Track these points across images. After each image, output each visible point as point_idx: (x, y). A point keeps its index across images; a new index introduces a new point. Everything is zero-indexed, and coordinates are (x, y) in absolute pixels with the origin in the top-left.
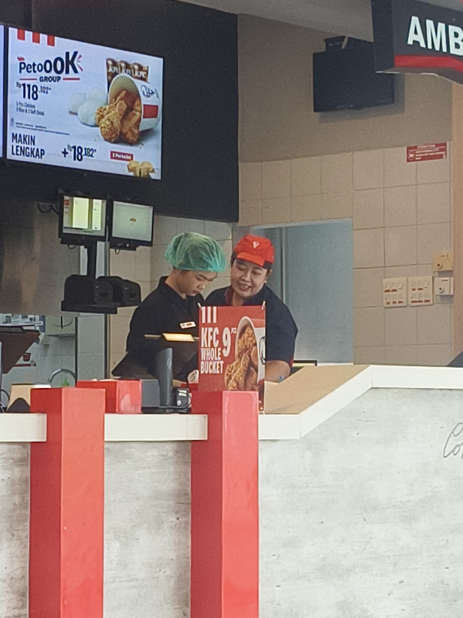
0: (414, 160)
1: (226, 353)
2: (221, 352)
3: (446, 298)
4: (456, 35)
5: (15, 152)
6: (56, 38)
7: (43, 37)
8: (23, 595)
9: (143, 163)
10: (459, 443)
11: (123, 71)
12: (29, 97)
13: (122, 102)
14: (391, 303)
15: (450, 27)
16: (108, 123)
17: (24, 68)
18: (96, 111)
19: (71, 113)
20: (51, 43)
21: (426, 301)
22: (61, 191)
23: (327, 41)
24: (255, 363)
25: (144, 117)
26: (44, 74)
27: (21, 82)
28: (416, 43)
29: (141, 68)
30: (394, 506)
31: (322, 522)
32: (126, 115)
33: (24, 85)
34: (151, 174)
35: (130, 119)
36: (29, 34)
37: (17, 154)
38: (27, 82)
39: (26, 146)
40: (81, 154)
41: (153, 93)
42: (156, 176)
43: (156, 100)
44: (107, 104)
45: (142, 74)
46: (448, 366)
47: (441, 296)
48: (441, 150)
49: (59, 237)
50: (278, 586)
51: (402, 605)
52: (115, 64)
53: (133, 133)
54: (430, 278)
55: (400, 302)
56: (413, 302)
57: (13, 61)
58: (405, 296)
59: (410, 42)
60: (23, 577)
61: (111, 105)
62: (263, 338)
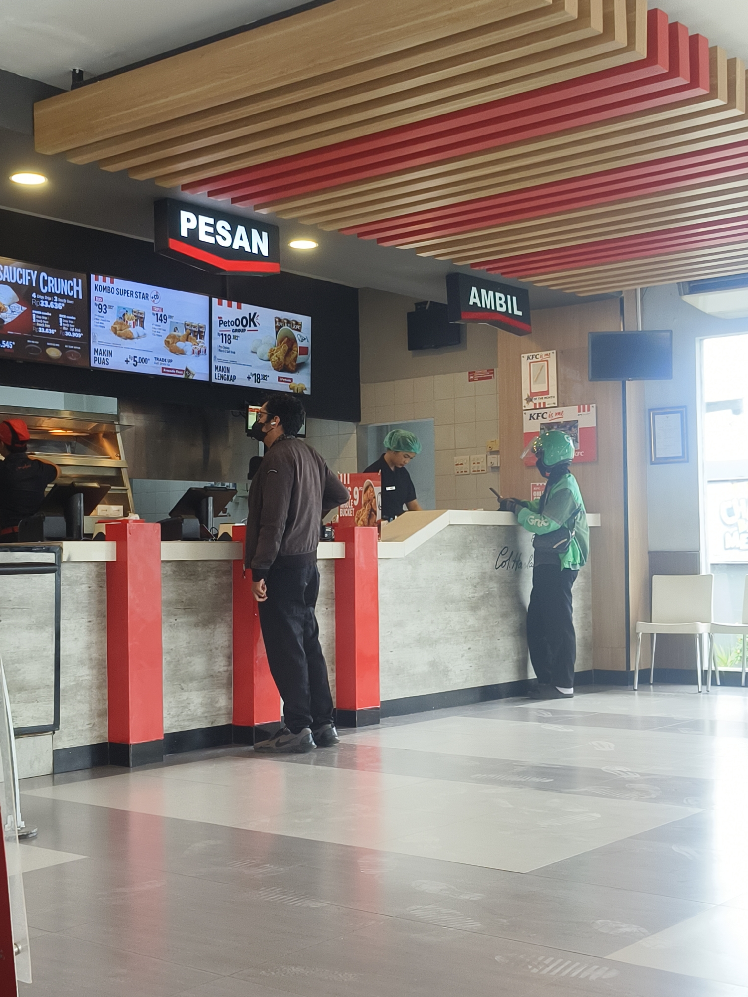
0: (473, 380)
1: (356, 503)
2: (353, 502)
3: (495, 469)
4: (500, 299)
5: (217, 378)
6: (242, 304)
7: (234, 304)
8: (229, 658)
9: (299, 385)
10: (505, 560)
11: (286, 325)
12: (226, 342)
13: (285, 345)
14: (460, 472)
15: (496, 293)
16: (276, 358)
17: (222, 324)
18: (269, 351)
19: (252, 352)
20: (239, 307)
21: (482, 471)
22: (246, 402)
23: (417, 304)
24: (375, 509)
25: (299, 355)
26: (235, 327)
27: (221, 333)
28: (475, 304)
29: (297, 323)
30: (464, 600)
31: (419, 611)
32: (288, 353)
33: (222, 334)
34: (304, 391)
35: (290, 356)
36: (225, 302)
37: (219, 379)
38: (224, 333)
39: (224, 374)
40: (259, 378)
41: (305, 339)
42: (307, 392)
43: (307, 344)
44: (275, 346)
45: (298, 327)
46: (498, 510)
47: (492, 467)
48: (490, 374)
49: (246, 432)
50: (391, 652)
51: (470, 663)
52: (280, 320)
53: (292, 365)
54: (485, 455)
55: (465, 472)
56: (473, 471)
57: (215, 319)
58: (468, 468)
59: (471, 303)
60: (229, 646)
61: (279, 347)
62: (380, 493)
